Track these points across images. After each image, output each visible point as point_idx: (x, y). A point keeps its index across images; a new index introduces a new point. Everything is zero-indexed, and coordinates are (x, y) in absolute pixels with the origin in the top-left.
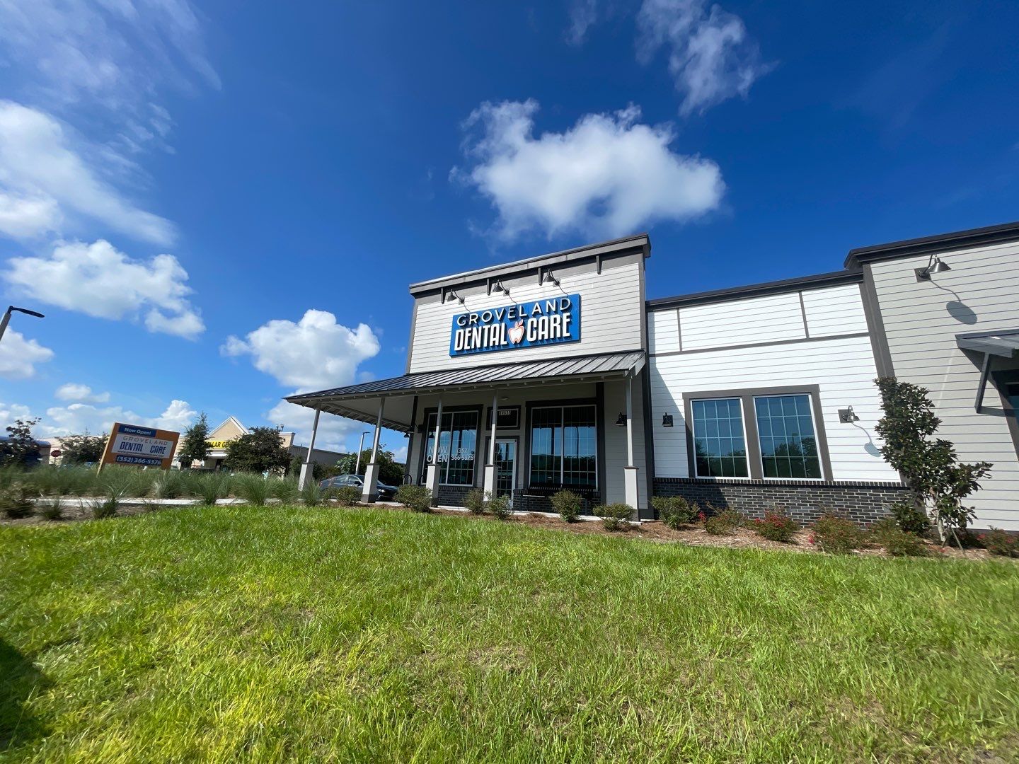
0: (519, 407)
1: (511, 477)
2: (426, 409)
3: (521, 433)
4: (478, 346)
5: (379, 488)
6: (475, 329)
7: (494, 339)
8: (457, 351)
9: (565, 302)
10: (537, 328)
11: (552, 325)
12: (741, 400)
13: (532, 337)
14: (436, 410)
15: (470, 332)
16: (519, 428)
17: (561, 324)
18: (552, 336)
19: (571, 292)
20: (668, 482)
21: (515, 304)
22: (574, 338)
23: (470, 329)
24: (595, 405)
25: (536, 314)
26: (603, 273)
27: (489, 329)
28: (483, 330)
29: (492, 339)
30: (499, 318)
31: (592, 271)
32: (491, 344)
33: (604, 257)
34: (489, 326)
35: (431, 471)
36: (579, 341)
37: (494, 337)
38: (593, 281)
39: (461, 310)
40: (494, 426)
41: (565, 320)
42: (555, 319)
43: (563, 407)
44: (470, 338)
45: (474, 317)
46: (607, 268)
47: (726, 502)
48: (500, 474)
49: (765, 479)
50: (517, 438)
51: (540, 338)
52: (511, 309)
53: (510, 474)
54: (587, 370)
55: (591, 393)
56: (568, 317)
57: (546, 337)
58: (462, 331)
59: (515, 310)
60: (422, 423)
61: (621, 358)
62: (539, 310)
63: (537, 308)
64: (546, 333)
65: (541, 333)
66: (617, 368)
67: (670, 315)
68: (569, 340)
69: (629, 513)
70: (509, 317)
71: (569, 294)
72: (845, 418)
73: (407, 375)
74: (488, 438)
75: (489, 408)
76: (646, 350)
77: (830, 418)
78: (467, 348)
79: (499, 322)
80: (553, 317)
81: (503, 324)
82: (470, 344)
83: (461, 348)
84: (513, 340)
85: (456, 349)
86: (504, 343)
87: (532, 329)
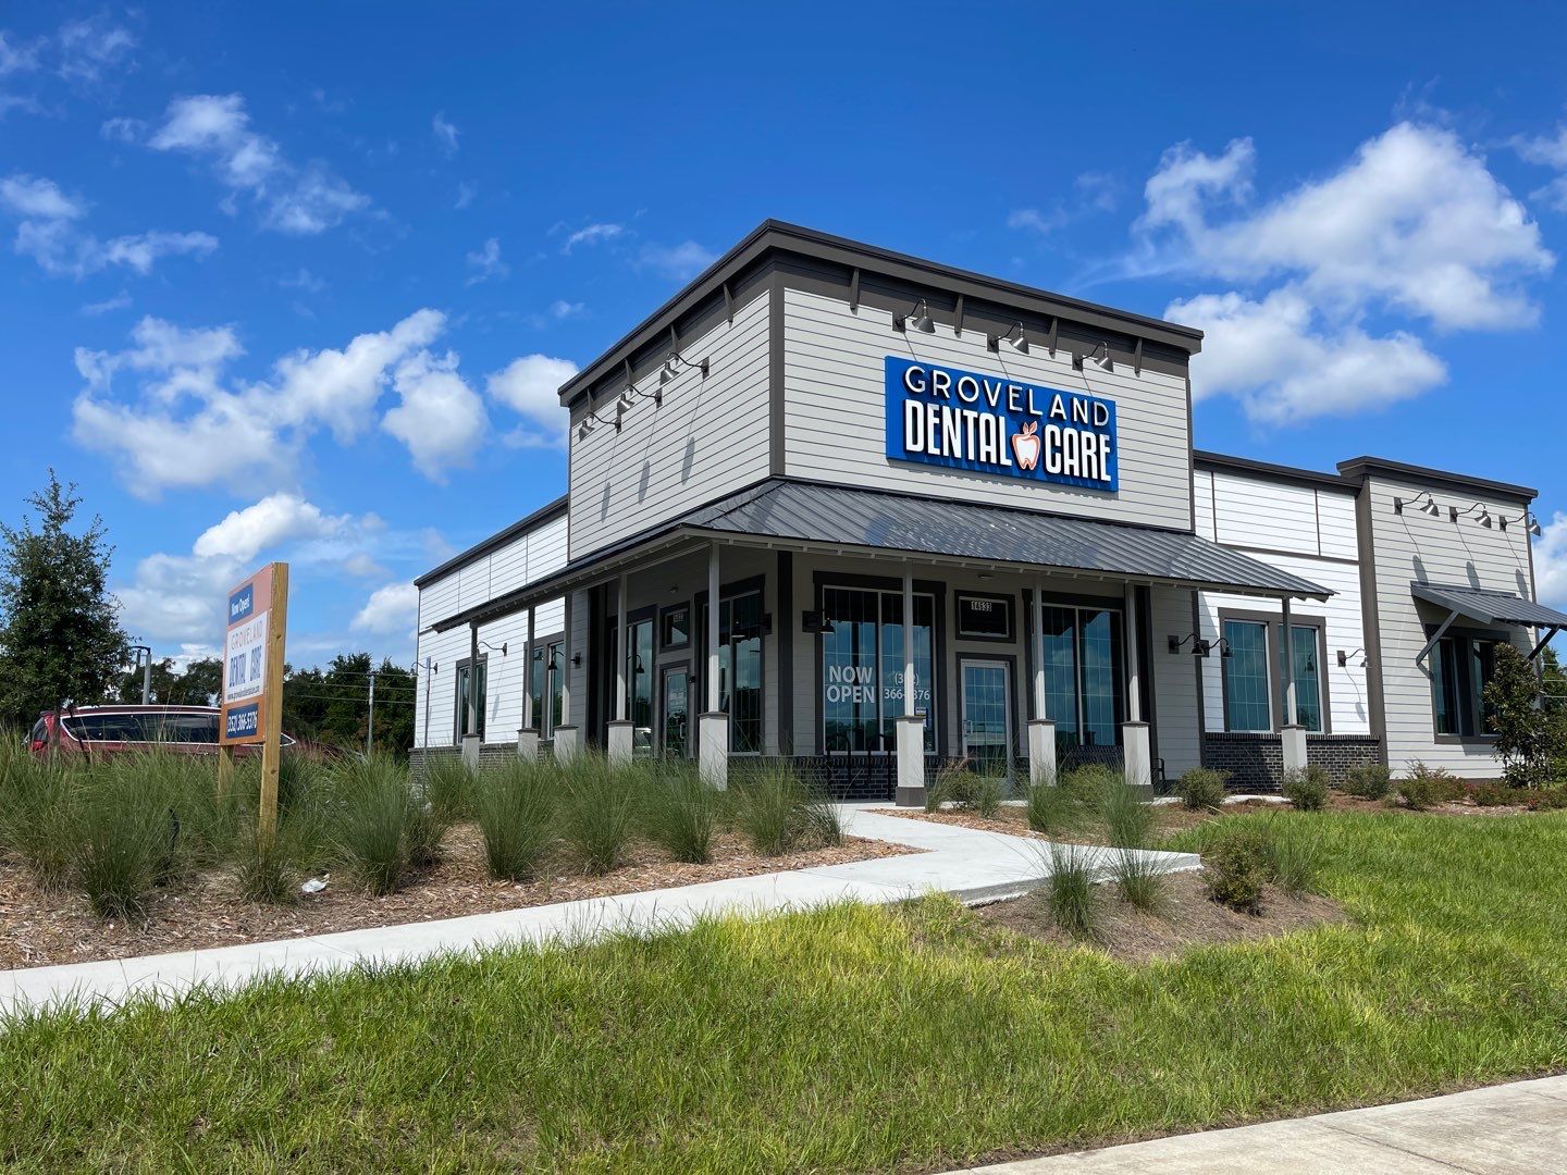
2: (815, 577)
3: (1019, 651)
6: (946, 411)
7: (987, 447)
8: (910, 451)
9: (1101, 412)
10: (1061, 450)
11: (1085, 452)
13: (1054, 464)
17: (1098, 453)
18: (1085, 473)
20: (1212, 739)
23: (937, 408)
24: (1120, 611)
25: (1058, 419)
27: (977, 421)
28: (964, 419)
29: (984, 448)
30: (993, 403)
32: (983, 458)
34: (975, 415)
36: (1115, 491)
37: (988, 443)
39: (900, 347)
41: (1103, 449)
42: (1089, 440)
44: (939, 429)
51: (1066, 471)
52: (1013, 390)
57: (1076, 473)
59: (1021, 395)
62: (1062, 411)
63: (1058, 407)
64: (1076, 462)
65: (1067, 462)
70: (1012, 407)
72: (1342, 661)
73: (778, 479)
74: (960, 656)
75: (958, 593)
76: (1191, 534)
77: (1332, 659)
78: (933, 450)
79: (992, 410)
80: (1085, 435)
81: (1002, 419)
82: (939, 444)
83: (919, 447)
84: (1022, 460)
85: (910, 446)
86: (1005, 461)
87: (1055, 449)
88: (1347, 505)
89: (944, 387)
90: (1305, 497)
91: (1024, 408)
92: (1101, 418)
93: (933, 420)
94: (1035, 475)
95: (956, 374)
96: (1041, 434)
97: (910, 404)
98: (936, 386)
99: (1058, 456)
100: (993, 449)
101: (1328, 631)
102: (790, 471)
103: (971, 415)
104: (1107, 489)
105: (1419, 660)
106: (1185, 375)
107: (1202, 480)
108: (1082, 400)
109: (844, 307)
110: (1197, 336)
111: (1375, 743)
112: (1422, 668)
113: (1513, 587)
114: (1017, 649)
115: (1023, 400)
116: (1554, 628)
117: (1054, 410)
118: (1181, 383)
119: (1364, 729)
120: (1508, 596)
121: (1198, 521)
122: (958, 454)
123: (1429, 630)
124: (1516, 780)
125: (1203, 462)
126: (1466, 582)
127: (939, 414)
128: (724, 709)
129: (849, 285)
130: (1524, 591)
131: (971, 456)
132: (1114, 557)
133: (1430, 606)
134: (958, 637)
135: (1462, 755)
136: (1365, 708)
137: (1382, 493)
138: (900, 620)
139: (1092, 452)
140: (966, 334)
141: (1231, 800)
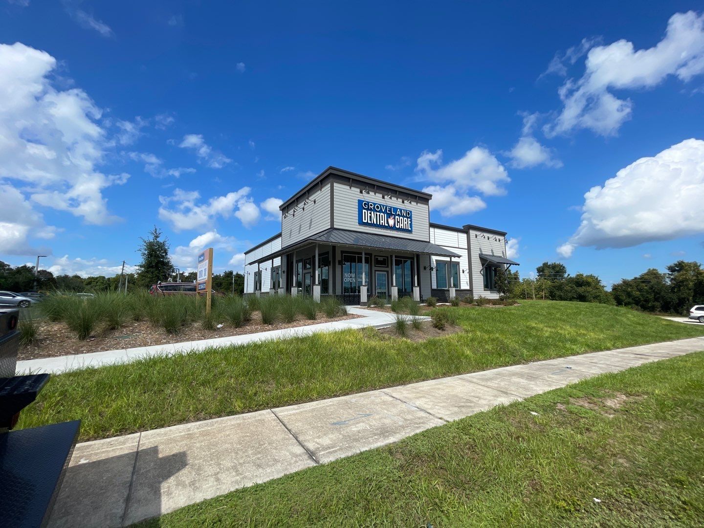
0: (388, 257)
1: (385, 290)
6: (372, 212)
10: (399, 222)
11: (405, 223)
13: (397, 226)
16: (388, 267)
17: (408, 223)
19: (408, 208)
25: (398, 215)
27: (379, 215)
28: (377, 215)
29: (381, 222)
30: (383, 211)
32: (381, 224)
36: (412, 232)
37: (382, 220)
44: (371, 217)
50: (387, 272)
51: (400, 227)
58: (366, 211)
60: (340, 259)
62: (399, 213)
64: (403, 225)
70: (388, 212)
72: (463, 272)
73: (332, 228)
74: (375, 271)
75: (375, 256)
76: (429, 242)
77: (461, 271)
78: (369, 222)
79: (383, 213)
80: (405, 219)
81: (385, 215)
82: (371, 220)
83: (366, 221)
84: (390, 225)
85: (364, 221)
86: (386, 225)
87: (398, 222)
88: (465, 235)
89: (372, 207)
90: (455, 234)
91: (391, 212)
92: (409, 215)
93: (369, 215)
94: (393, 228)
95: (375, 204)
96: (394, 218)
97: (364, 211)
98: (370, 207)
99: (398, 224)
100: (383, 222)
101: (460, 265)
102: (335, 227)
103: (378, 214)
104: (410, 232)
105: (481, 272)
106: (428, 205)
107: (432, 230)
108: (404, 210)
109: (348, 188)
110: (431, 196)
111: (471, 291)
112: (481, 274)
113: (501, 255)
114: (389, 269)
115: (390, 210)
116: (511, 264)
117: (398, 213)
118: (427, 207)
119: (468, 288)
120: (500, 257)
121: (431, 239)
122: (375, 223)
123: (483, 265)
124: (501, 299)
125: (432, 225)
126: (491, 254)
127: (371, 213)
128: (319, 283)
129: (349, 182)
130: (504, 256)
131: (378, 223)
132: (412, 248)
133: (483, 259)
134: (375, 266)
135: (490, 294)
136: (469, 283)
137: (473, 233)
138: (361, 262)
139: (406, 223)
140: (377, 194)
141: (438, 304)
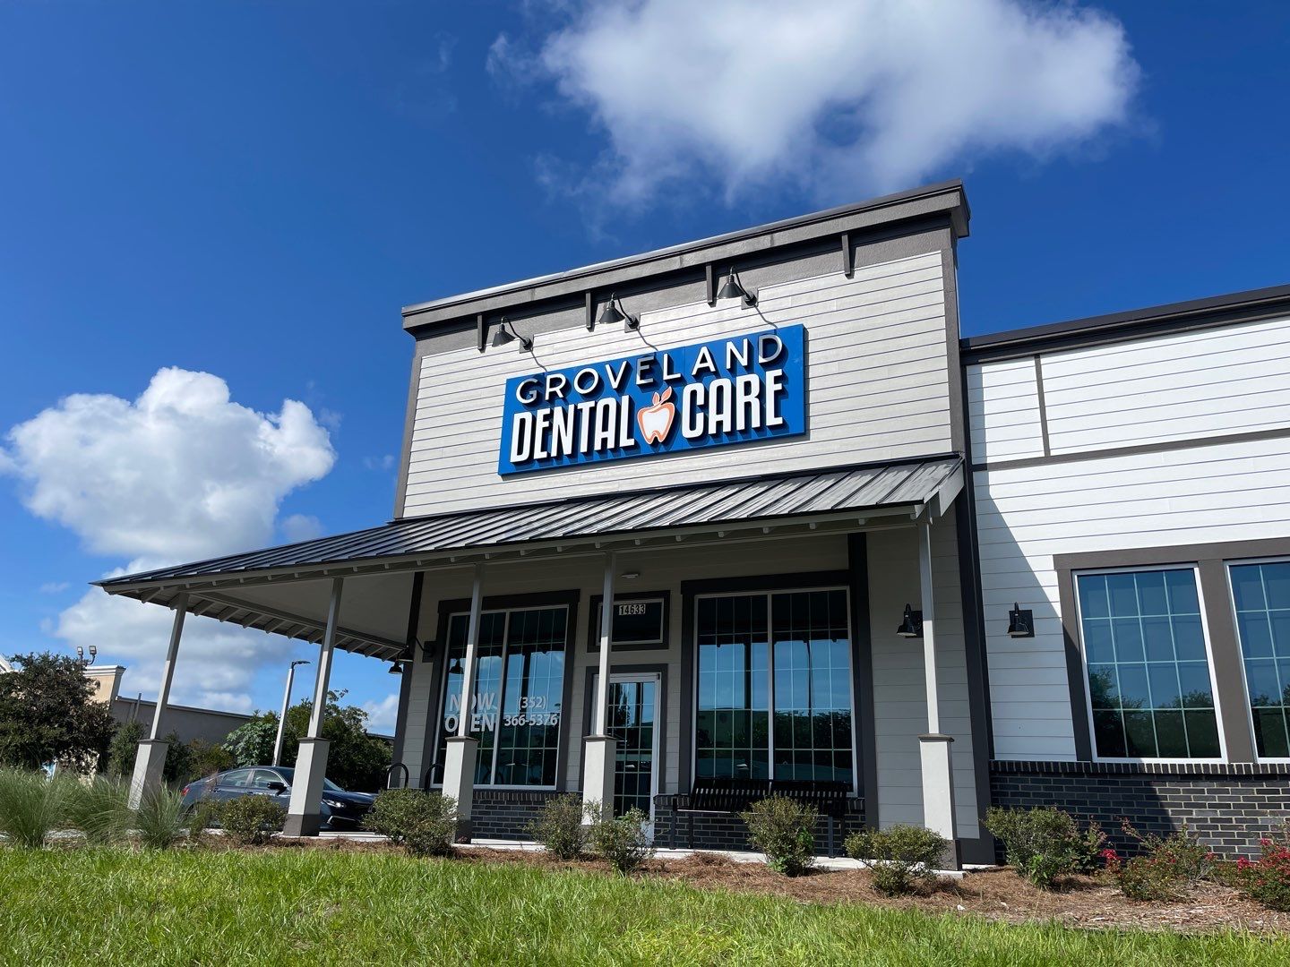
0: (666, 594)
1: (648, 766)
2: (442, 603)
3: (672, 656)
4: (567, 450)
5: (328, 797)
6: (558, 411)
7: (605, 435)
8: (517, 464)
9: (769, 344)
10: (705, 407)
11: (741, 399)
12: (1197, 570)
13: (693, 426)
14: (466, 604)
15: (546, 418)
16: (665, 646)
17: (761, 396)
18: (741, 425)
19: (784, 319)
20: (1026, 773)
21: (651, 350)
22: (793, 429)
23: (547, 411)
24: (847, 588)
25: (702, 375)
26: (858, 274)
27: (593, 411)
28: (578, 413)
29: (599, 435)
30: (615, 385)
31: (831, 270)
32: (598, 446)
33: (861, 236)
34: (592, 404)
35: (455, 753)
36: (803, 434)
37: (605, 428)
38: (834, 293)
39: (526, 367)
40: (604, 642)
41: (772, 388)
42: (748, 385)
43: (769, 594)
44: (547, 432)
45: (555, 382)
46: (866, 263)
47: (1168, 820)
48: (623, 758)
49: (1261, 761)
50: (661, 669)
51: (712, 430)
52: (643, 364)
53: (645, 758)
54: (824, 503)
55: (840, 561)
56: (777, 380)
57: (727, 428)
58: (528, 416)
59: (651, 365)
60: (432, 636)
61: (905, 474)
62: (709, 364)
63: (704, 360)
64: (726, 417)
65: (714, 418)
66: (896, 499)
67: (1021, 370)
68: (781, 434)
69: (930, 849)
70: (639, 382)
71: (779, 326)
73: (396, 522)
74: (592, 671)
75: (594, 599)
78: (539, 455)
79: (614, 393)
80: (742, 380)
81: (625, 399)
82: (546, 447)
83: (525, 456)
84: (649, 437)
85: (514, 458)
86: (627, 442)
87: (694, 409)
89: (557, 389)
91: (655, 378)
93: (541, 424)
94: (668, 446)
95: (570, 372)
96: (674, 398)
97: (517, 417)
98: (549, 390)
99: (700, 417)
100: (610, 434)
103: (585, 407)
108: (743, 340)
115: (653, 370)
127: (548, 418)
131: (583, 449)
139: (753, 399)
